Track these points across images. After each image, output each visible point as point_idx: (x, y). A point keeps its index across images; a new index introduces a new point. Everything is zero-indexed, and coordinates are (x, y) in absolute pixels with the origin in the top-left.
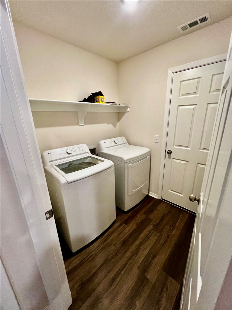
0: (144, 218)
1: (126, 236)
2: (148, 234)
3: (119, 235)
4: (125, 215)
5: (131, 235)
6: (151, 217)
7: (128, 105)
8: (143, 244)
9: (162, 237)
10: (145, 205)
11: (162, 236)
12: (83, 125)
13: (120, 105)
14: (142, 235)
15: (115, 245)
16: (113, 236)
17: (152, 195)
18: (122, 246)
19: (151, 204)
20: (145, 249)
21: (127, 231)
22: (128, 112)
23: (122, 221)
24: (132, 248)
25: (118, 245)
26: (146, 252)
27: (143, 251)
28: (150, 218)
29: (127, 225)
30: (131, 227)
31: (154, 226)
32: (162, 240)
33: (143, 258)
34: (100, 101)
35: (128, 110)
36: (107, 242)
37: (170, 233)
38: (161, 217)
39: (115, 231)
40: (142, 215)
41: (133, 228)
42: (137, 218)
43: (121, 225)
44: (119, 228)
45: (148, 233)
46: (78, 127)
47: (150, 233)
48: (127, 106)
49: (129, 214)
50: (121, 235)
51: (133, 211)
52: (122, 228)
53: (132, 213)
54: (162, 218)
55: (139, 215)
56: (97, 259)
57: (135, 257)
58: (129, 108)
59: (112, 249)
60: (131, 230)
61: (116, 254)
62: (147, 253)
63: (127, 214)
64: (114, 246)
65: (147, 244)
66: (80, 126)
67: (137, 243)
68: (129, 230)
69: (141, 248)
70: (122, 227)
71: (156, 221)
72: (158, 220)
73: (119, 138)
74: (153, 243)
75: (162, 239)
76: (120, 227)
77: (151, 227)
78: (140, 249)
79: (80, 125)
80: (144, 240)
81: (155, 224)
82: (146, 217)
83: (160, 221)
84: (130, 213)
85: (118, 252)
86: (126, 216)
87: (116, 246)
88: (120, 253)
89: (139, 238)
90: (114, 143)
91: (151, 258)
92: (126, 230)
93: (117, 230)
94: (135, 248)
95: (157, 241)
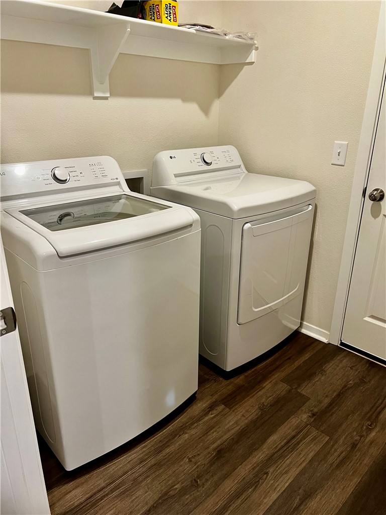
0: (284, 393)
1: (225, 437)
2: (294, 437)
3: (206, 433)
4: (225, 382)
5: (242, 434)
6: (305, 390)
7: (252, 39)
8: (276, 462)
9: (336, 447)
10: (289, 358)
11: (336, 442)
12: (106, 98)
13: (227, 37)
14: (274, 438)
15: (193, 460)
16: (186, 436)
17: (311, 330)
18: (212, 463)
19: (307, 356)
20: (281, 474)
21: (231, 424)
22: (252, 63)
23: (216, 397)
24: (244, 471)
25: (203, 460)
26: (284, 483)
27: (276, 479)
28: (301, 395)
29: (230, 409)
30: (243, 416)
31: (314, 415)
32: (336, 454)
33: (275, 496)
34: (164, 17)
35: (253, 56)
36: (167, 450)
37: (361, 437)
38: (335, 394)
39: (192, 424)
40: (276, 384)
41: (250, 418)
42: (261, 393)
43: (211, 408)
44: (206, 414)
45: (293, 434)
46: (89, 100)
47: (299, 433)
48: (250, 42)
49: (239, 380)
50: (213, 435)
51: (249, 372)
52: (214, 417)
53: (246, 376)
54: (339, 395)
55: (267, 385)
56: (139, 493)
57: (252, 493)
58: (257, 49)
59: (185, 469)
60: (243, 424)
61: (195, 483)
62: (287, 484)
63: (232, 380)
64: (190, 461)
65: (288, 462)
66: (95, 98)
67: (259, 456)
68: (236, 423)
69: (271, 470)
70: (215, 412)
71: (321, 403)
72: (327, 401)
73: (218, 150)
74: (308, 460)
75: (336, 450)
76: (209, 411)
77: (304, 417)
78: (267, 473)
79: (96, 95)
80: (281, 451)
81: (316, 410)
82: (290, 391)
83: (330, 404)
84: (242, 377)
85: (199, 477)
86: (228, 385)
87: (196, 463)
88: (207, 480)
89: (266, 446)
90: (202, 163)
91: (298, 497)
92: (227, 421)
93: (199, 420)
94: (253, 469)
95: (321, 457)
